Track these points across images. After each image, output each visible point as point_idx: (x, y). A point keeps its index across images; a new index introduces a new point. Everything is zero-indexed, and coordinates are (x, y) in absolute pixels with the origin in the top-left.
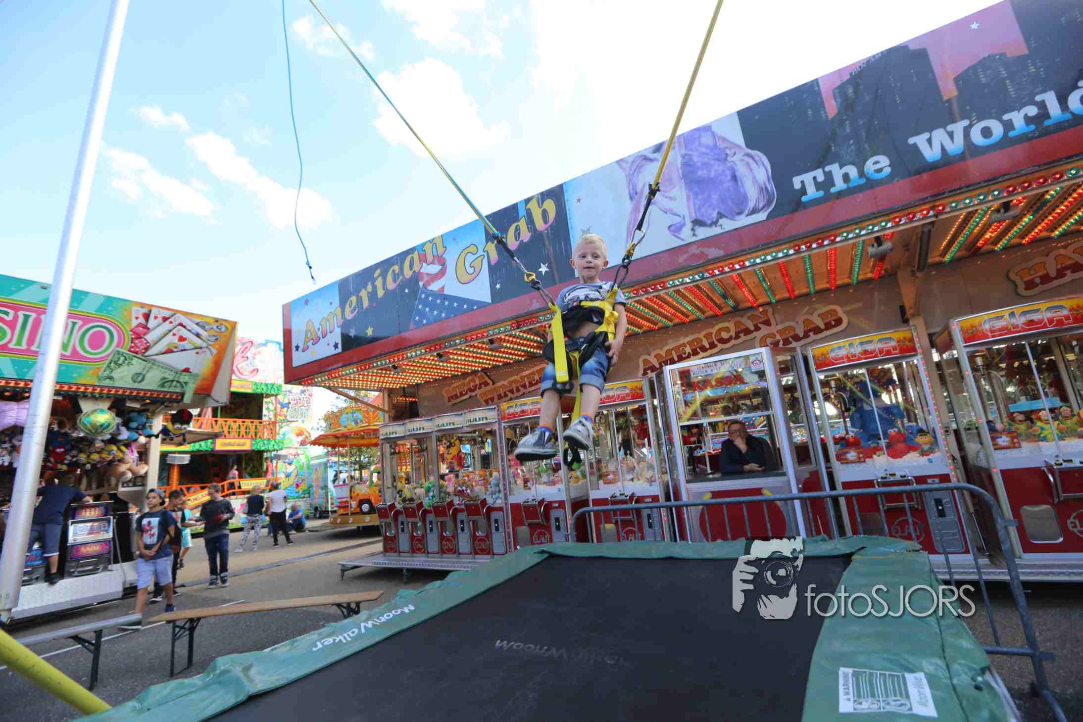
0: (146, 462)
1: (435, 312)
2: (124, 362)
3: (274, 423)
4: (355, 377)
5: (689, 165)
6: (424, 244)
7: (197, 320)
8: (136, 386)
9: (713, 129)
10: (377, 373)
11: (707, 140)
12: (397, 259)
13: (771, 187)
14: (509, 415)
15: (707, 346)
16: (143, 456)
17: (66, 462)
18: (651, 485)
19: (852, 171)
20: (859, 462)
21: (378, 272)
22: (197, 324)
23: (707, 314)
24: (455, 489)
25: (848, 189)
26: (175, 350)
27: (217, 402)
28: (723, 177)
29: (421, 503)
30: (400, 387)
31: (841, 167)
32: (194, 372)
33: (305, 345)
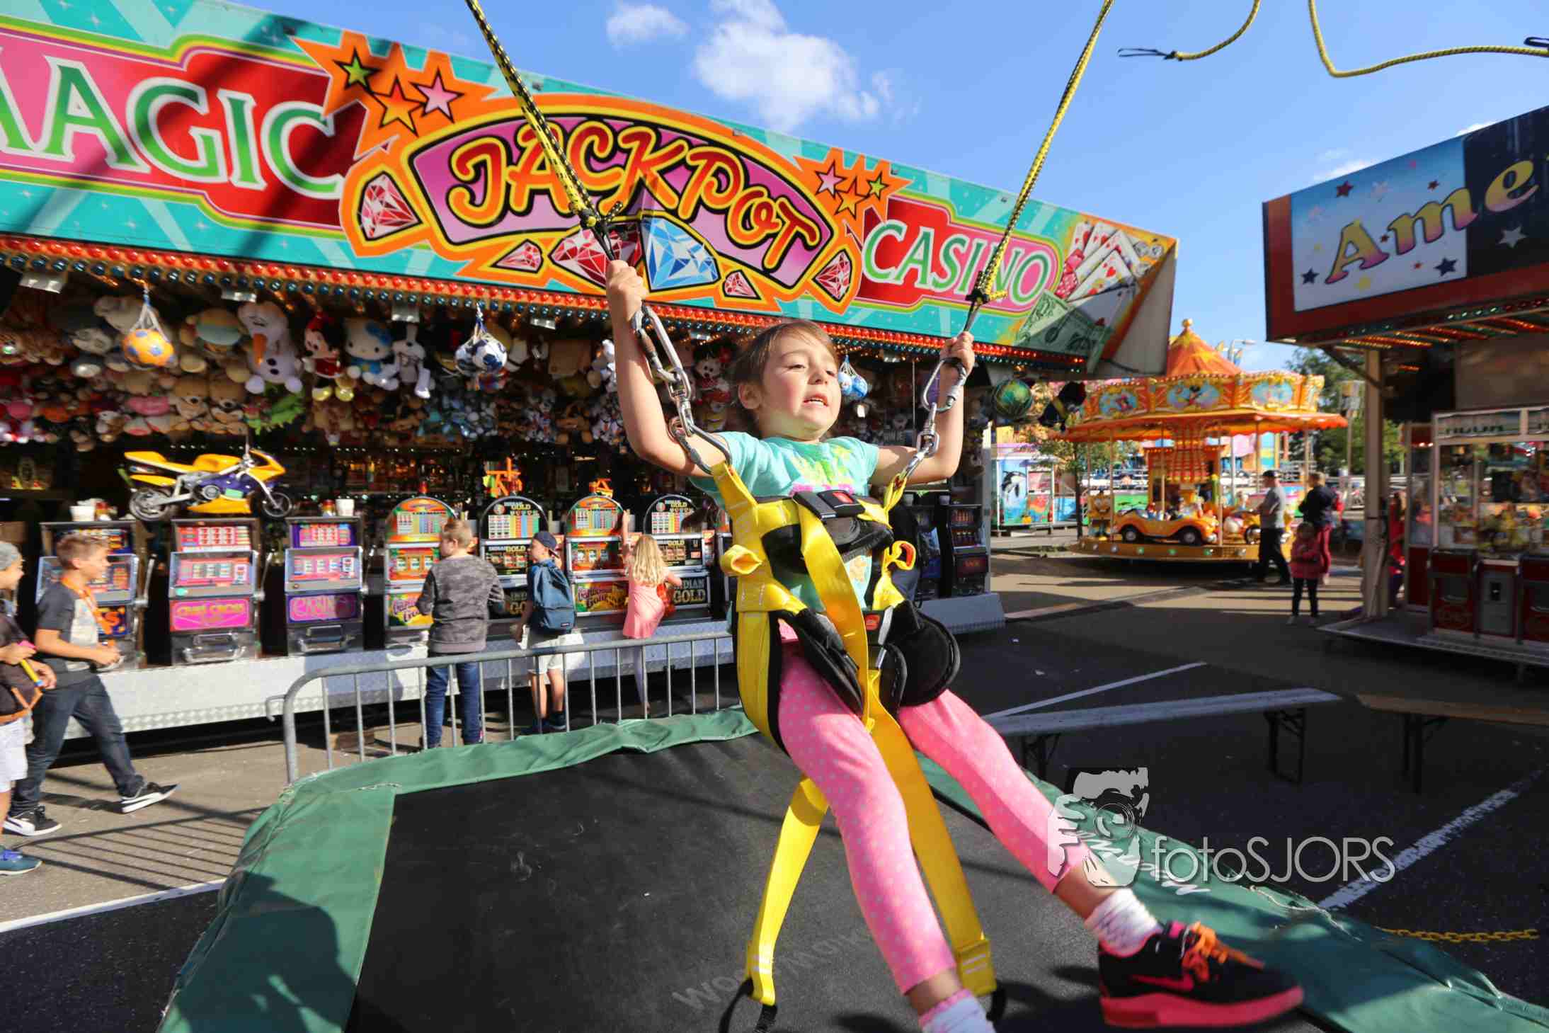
7: (1136, 240)
22: (1134, 245)
32: (1107, 324)
33: (1337, 271)
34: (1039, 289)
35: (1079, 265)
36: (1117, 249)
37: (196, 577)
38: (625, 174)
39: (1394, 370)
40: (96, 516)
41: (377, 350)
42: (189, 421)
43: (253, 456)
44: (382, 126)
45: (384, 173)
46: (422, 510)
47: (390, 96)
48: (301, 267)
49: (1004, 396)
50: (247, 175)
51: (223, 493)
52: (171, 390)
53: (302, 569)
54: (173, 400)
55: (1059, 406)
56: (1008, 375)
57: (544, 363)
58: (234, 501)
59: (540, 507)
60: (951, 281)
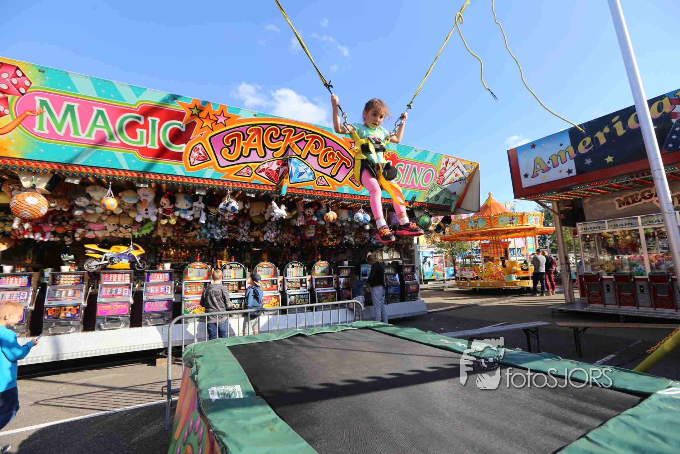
7: (465, 164)
8: (435, 202)
21: (616, 118)
22: (464, 166)
26: (453, 182)
27: (467, 210)
32: (457, 194)
33: (535, 173)
34: (431, 182)
35: (445, 173)
36: (458, 167)
37: (108, 294)
38: (283, 143)
39: (563, 208)
40: (70, 270)
41: (187, 205)
42: (111, 232)
43: (133, 246)
44: (201, 128)
45: (200, 143)
46: (198, 267)
47: (205, 118)
48: (166, 175)
49: (421, 221)
50: (153, 144)
51: (121, 261)
52: (105, 221)
53: (150, 291)
54: (106, 224)
55: (442, 225)
56: (422, 213)
57: (248, 210)
58: (125, 263)
59: (243, 266)
60: (399, 179)
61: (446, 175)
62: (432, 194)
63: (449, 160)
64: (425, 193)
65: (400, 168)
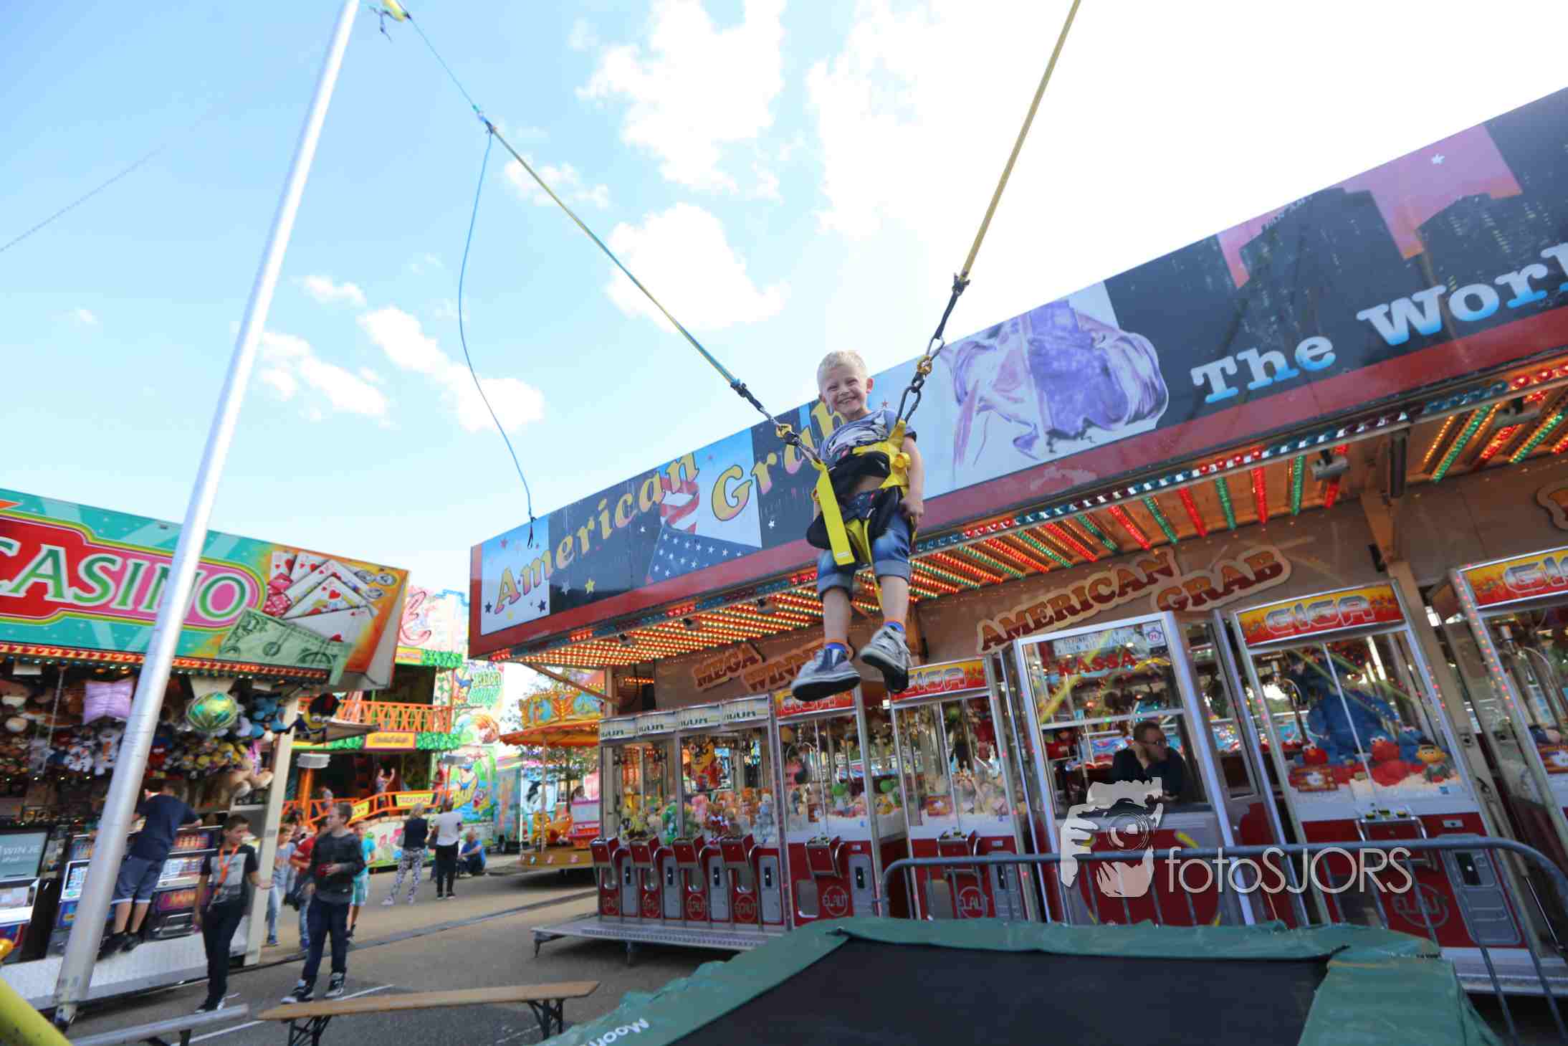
0: (271, 770)
1: (683, 561)
2: (255, 628)
3: (449, 709)
4: (566, 651)
5: (1040, 355)
6: (668, 465)
7: (358, 569)
8: (268, 660)
9: (1071, 305)
10: (598, 645)
11: (1063, 319)
12: (630, 486)
13: (1160, 383)
14: (787, 709)
15: (1078, 607)
16: (268, 759)
17: (165, 767)
18: (1001, 820)
19: (1278, 359)
20: (1329, 789)
21: (604, 503)
22: (356, 574)
23: (1076, 559)
24: (708, 818)
25: (1274, 384)
26: (324, 610)
27: (374, 683)
28: (1089, 371)
29: (657, 840)
30: (630, 664)
31: (1261, 354)
32: (346, 640)
33: (500, 604)
34: (235, 610)
35: (287, 588)
36: (334, 575)
60: (102, 595)
61: (292, 593)
62: (251, 636)
63: (296, 557)
64: (221, 636)
65: (104, 569)
